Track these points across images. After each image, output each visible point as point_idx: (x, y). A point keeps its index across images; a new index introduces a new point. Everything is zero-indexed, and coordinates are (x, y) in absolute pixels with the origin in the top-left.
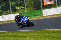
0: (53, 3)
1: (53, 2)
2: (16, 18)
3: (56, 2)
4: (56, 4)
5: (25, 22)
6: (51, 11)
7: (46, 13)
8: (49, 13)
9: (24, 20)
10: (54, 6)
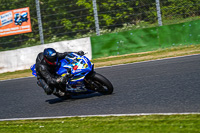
0: (29, 30)
1: (29, 26)
2: (42, 63)
3: (37, 25)
4: (38, 33)
5: (79, 77)
6: (22, 58)
7: (7, 62)
8: (14, 63)
9: (75, 68)
10: (33, 40)
